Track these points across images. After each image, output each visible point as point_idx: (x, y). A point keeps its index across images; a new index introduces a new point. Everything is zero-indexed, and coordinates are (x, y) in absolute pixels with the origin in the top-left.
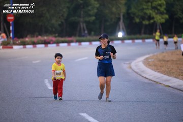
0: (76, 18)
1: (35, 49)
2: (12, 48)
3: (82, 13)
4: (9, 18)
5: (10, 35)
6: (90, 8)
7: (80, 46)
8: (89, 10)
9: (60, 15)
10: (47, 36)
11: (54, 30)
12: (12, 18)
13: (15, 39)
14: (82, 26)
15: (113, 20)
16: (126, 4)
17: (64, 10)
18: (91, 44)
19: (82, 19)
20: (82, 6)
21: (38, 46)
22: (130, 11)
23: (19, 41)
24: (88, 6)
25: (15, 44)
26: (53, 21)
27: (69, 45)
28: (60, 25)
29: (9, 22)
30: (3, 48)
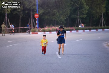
0: (75, 16)
1: (51, 34)
2: (37, 33)
3: (79, 12)
4: (36, 16)
5: (36, 26)
6: (83, 9)
7: (78, 33)
8: (83, 11)
9: (66, 14)
10: (58, 26)
11: (62, 23)
12: (38, 16)
13: (39, 28)
14: (79, 20)
15: (98, 17)
16: (105, 7)
17: (68, 11)
18: (84, 31)
19: (79, 17)
20: (79, 9)
21: (53, 32)
22: (108, 11)
23: (42, 30)
24: (82, 9)
25: (39, 31)
26: (61, 18)
27: (71, 32)
28: (65, 20)
29: (36, 19)
30: (32, 33)
